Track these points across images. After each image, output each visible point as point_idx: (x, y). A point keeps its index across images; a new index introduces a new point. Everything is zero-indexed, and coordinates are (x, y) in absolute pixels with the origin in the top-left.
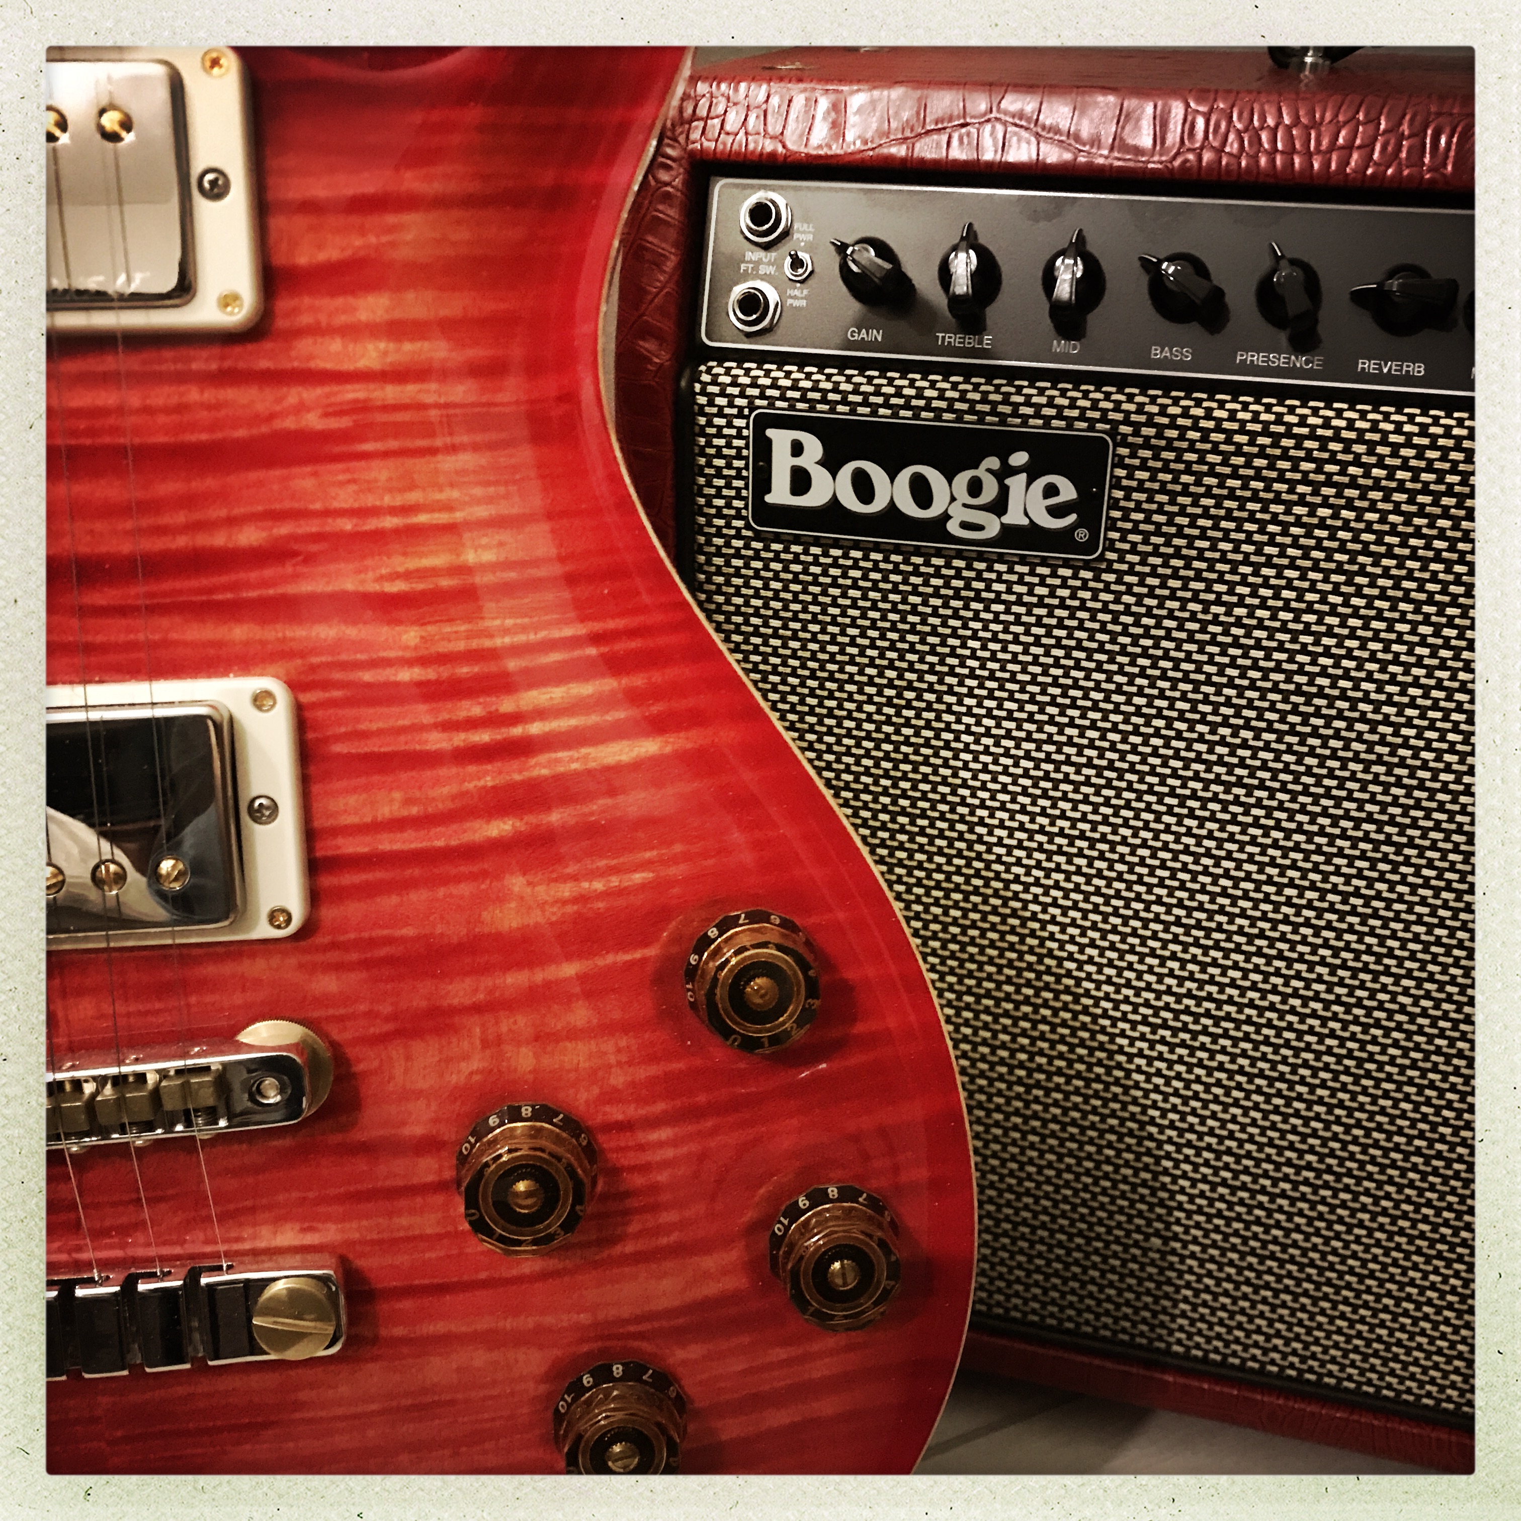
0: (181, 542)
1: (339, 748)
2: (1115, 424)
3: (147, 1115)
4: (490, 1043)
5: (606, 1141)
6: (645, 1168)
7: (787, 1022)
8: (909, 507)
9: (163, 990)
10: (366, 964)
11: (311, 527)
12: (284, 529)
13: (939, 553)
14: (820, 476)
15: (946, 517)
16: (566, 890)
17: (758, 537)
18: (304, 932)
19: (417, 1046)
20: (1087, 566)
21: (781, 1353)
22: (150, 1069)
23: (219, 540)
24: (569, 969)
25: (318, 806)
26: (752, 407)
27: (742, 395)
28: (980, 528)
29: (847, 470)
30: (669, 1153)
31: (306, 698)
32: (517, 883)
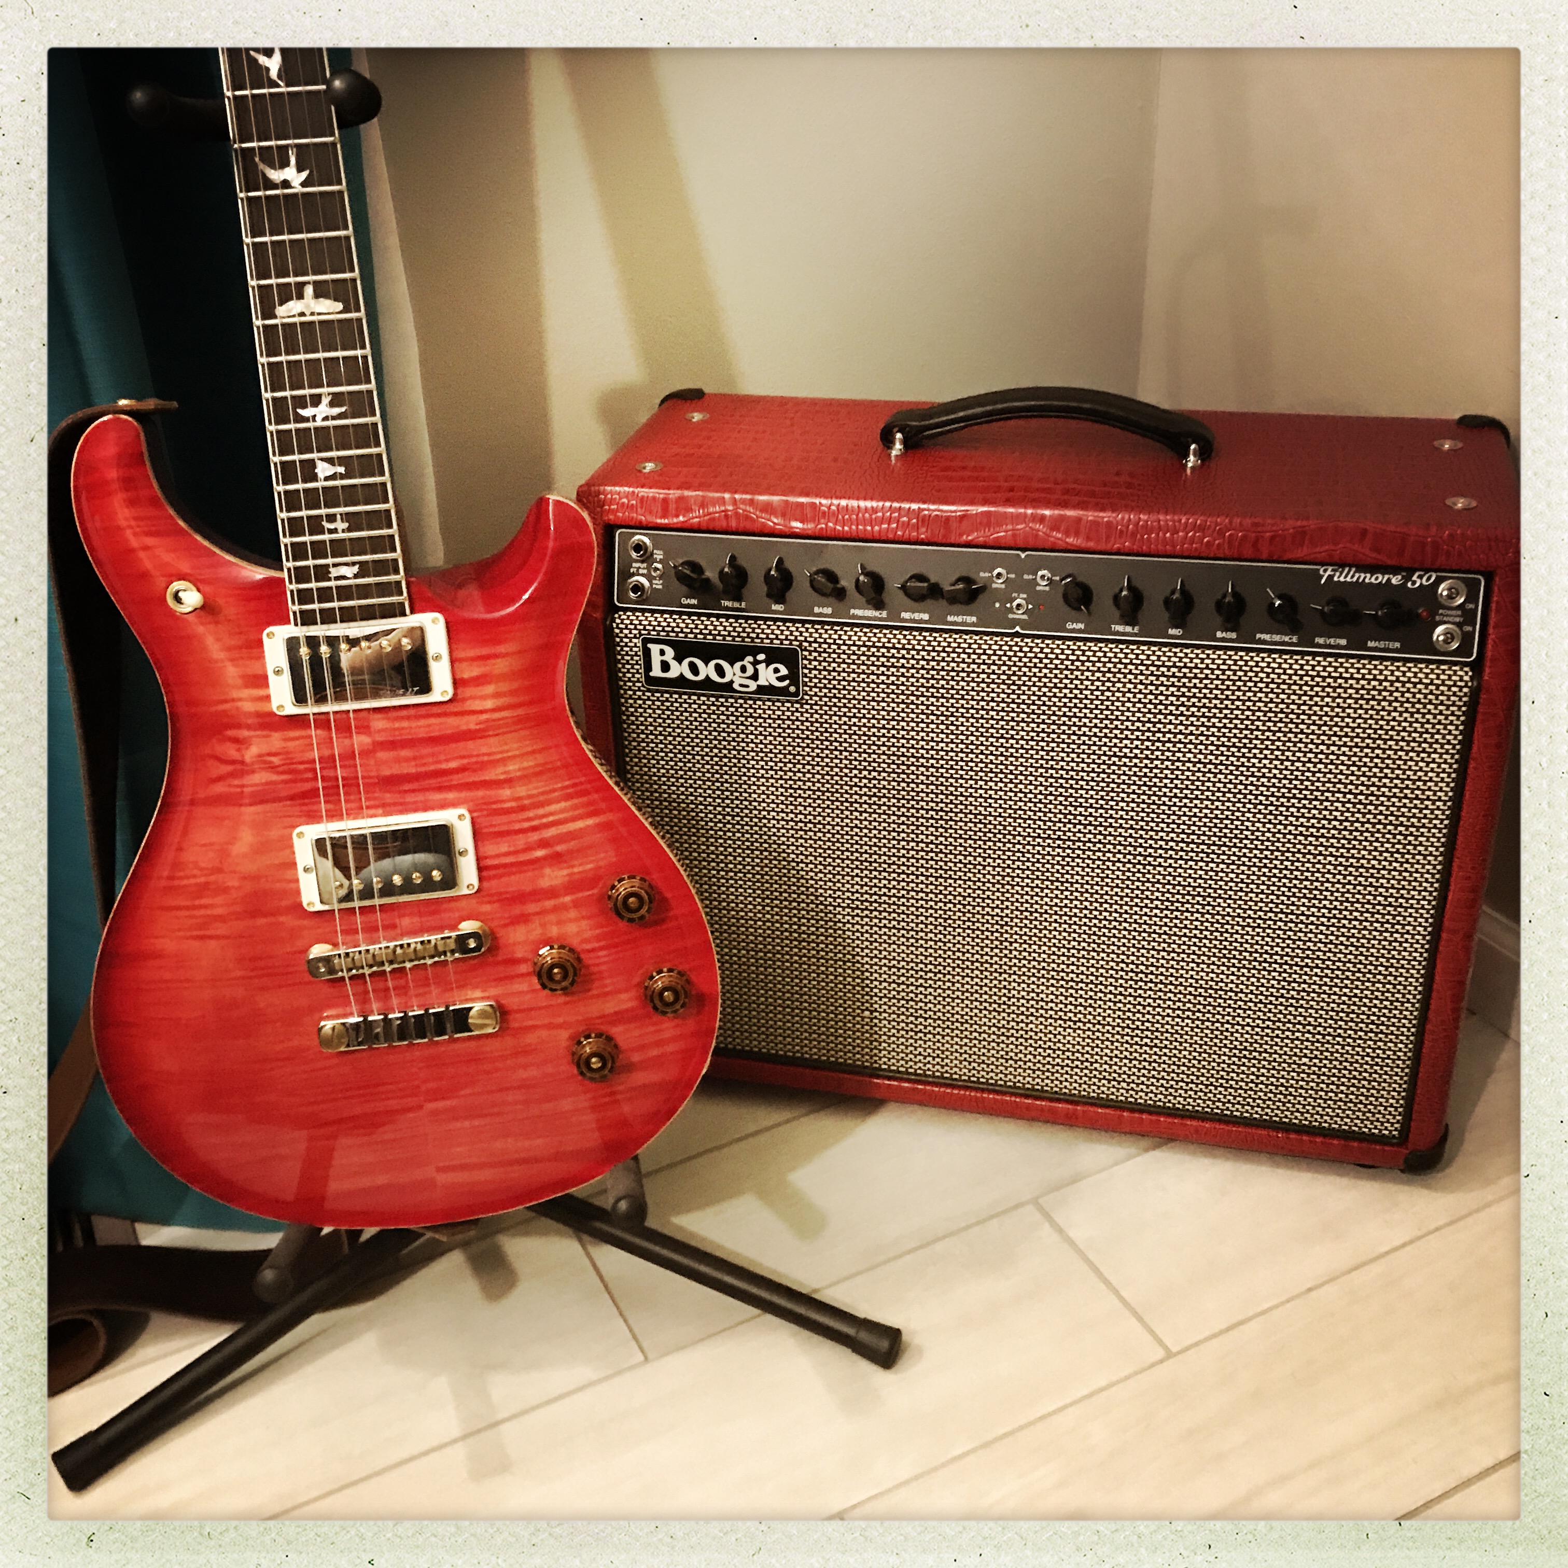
0: (432, 768)
1: (485, 831)
2: (801, 642)
3: (433, 953)
4: (543, 925)
5: (582, 956)
6: (598, 965)
7: (643, 911)
8: (715, 677)
9: (433, 913)
10: (499, 901)
11: (474, 760)
12: (465, 761)
13: (732, 697)
14: (674, 664)
15: (732, 682)
16: (565, 872)
17: (649, 690)
18: (478, 891)
19: (517, 927)
20: (797, 702)
21: (652, 1029)
22: (432, 938)
23: (444, 766)
24: (568, 899)
25: (481, 849)
26: (641, 635)
27: (636, 629)
28: (747, 686)
29: (686, 662)
30: (606, 959)
31: (475, 814)
32: (547, 871)
